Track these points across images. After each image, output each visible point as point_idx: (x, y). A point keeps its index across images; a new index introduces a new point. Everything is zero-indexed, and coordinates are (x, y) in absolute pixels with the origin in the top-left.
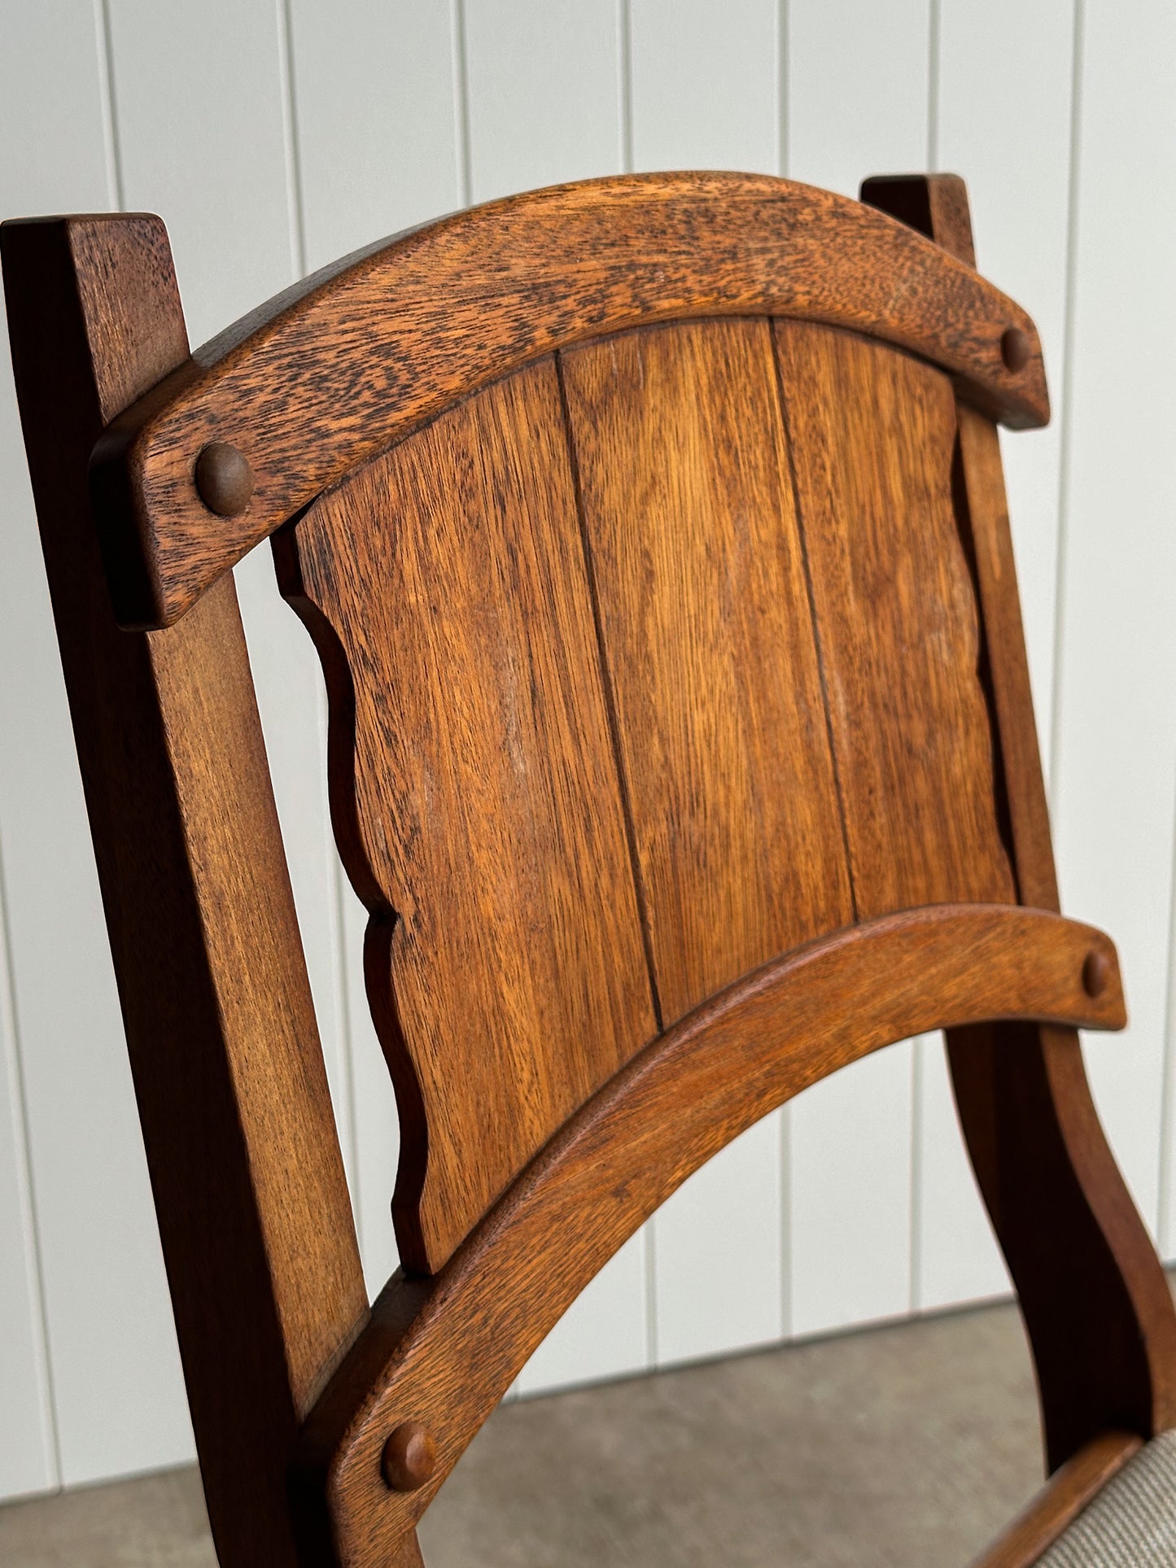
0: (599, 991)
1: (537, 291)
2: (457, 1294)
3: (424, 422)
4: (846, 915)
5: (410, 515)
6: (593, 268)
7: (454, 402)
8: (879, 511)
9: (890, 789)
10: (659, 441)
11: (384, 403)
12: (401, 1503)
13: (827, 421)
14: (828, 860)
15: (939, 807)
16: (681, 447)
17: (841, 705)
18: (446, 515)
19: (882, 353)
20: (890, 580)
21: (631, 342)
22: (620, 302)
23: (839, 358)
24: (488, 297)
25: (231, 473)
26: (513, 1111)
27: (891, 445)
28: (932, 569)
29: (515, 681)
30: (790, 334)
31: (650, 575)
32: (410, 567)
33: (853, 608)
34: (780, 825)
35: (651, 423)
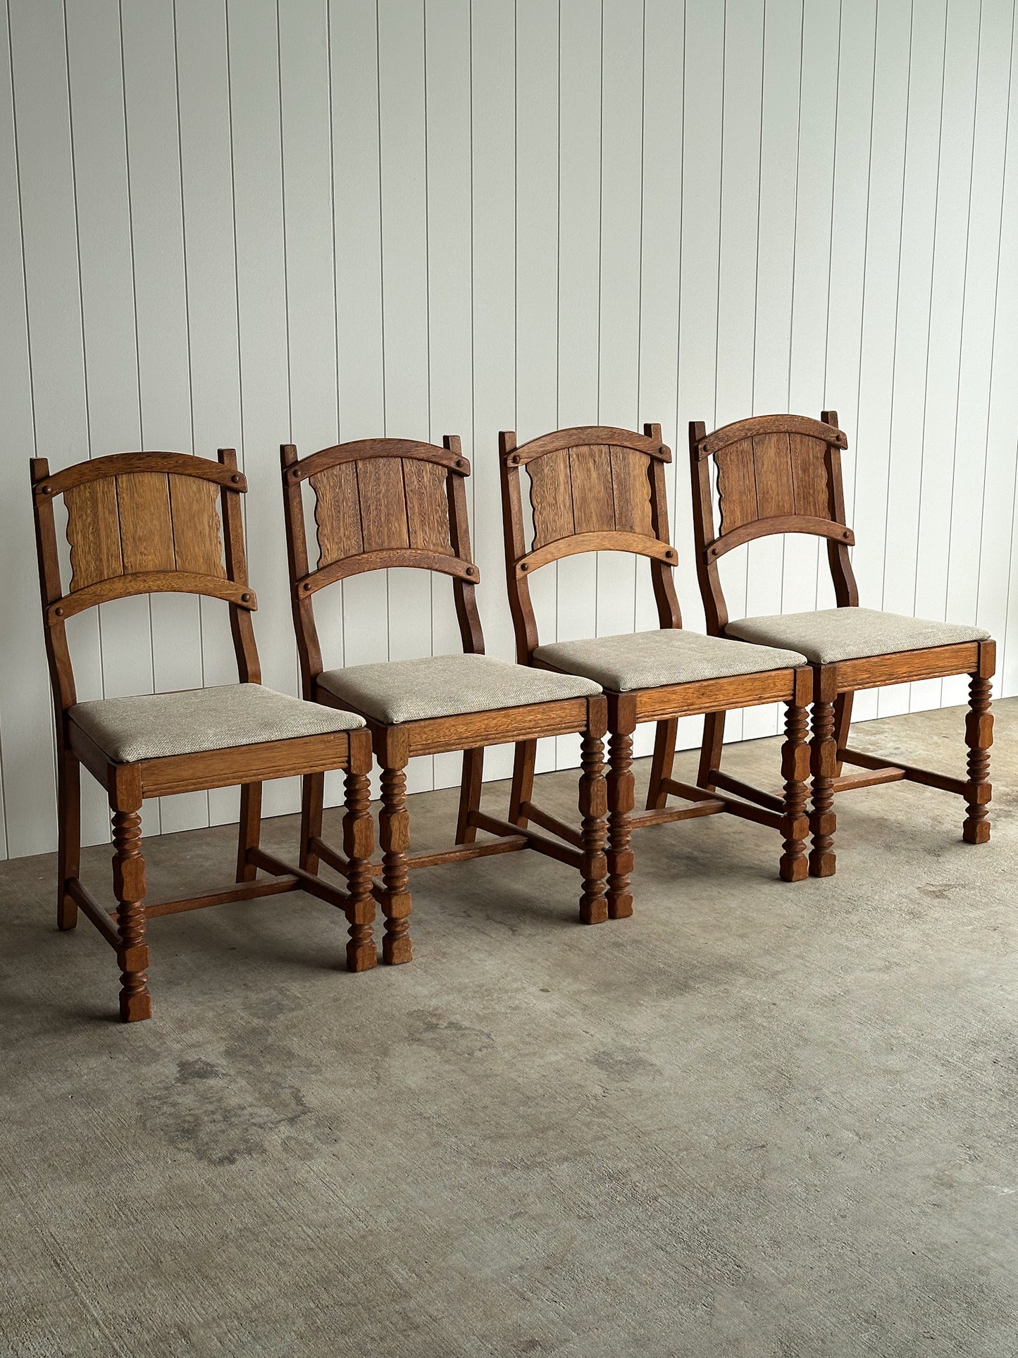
0: (749, 512)
1: (749, 430)
2: (724, 538)
3: (732, 443)
4: (793, 513)
5: (729, 454)
6: (758, 427)
7: (736, 441)
8: (807, 460)
9: (804, 498)
10: (767, 448)
11: (727, 441)
12: (714, 557)
13: (798, 447)
14: (791, 505)
15: (815, 503)
16: (771, 448)
17: (796, 485)
18: (734, 454)
19: (810, 438)
20: (809, 469)
21: (764, 435)
22: (761, 431)
23: (802, 438)
24: (741, 430)
25: (708, 447)
26: (735, 522)
27: (811, 451)
28: (818, 469)
29: (741, 475)
30: (792, 435)
31: (763, 464)
32: (728, 459)
33: (800, 472)
34: (782, 499)
35: (766, 445)
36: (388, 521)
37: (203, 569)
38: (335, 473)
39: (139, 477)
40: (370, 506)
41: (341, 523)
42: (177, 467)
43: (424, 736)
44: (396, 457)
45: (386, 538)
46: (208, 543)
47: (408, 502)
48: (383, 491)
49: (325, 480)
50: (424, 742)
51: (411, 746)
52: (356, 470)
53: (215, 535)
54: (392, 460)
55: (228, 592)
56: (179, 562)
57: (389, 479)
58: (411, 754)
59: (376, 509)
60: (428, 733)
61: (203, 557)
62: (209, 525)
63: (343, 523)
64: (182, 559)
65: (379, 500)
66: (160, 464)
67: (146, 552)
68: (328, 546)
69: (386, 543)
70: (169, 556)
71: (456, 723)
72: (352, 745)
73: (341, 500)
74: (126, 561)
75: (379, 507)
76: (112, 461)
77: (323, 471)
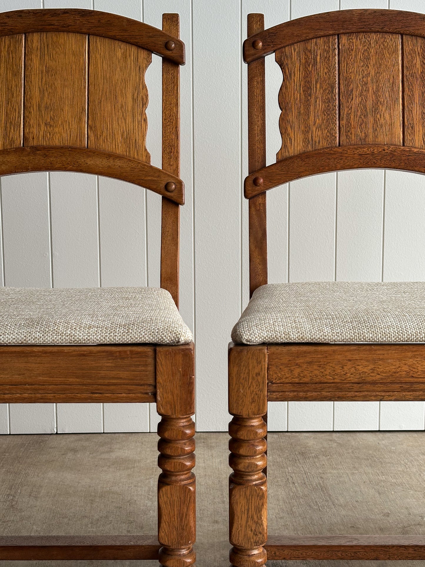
36: (375, 109)
37: (120, 151)
38: (309, 48)
39: (52, 37)
40: (352, 90)
41: (312, 108)
42: (99, 27)
43: (297, 371)
44: (396, 33)
45: (371, 130)
46: (129, 120)
47: (406, 89)
48: (373, 73)
49: (295, 55)
50: (297, 380)
51: (273, 383)
52: (338, 47)
53: (139, 110)
54: (389, 37)
55: (149, 178)
56: (92, 138)
57: (382, 59)
58: (274, 395)
59: (361, 95)
60: (305, 366)
61: (122, 136)
62: (133, 99)
63: (315, 108)
64: (96, 136)
65: (366, 84)
66: (78, 22)
67: (52, 123)
68: (292, 135)
69: (371, 137)
70: (81, 129)
71: (357, 357)
72: (159, 368)
73: (314, 82)
74: (27, 131)
75: (364, 93)
76: (20, 16)
77: (293, 44)
